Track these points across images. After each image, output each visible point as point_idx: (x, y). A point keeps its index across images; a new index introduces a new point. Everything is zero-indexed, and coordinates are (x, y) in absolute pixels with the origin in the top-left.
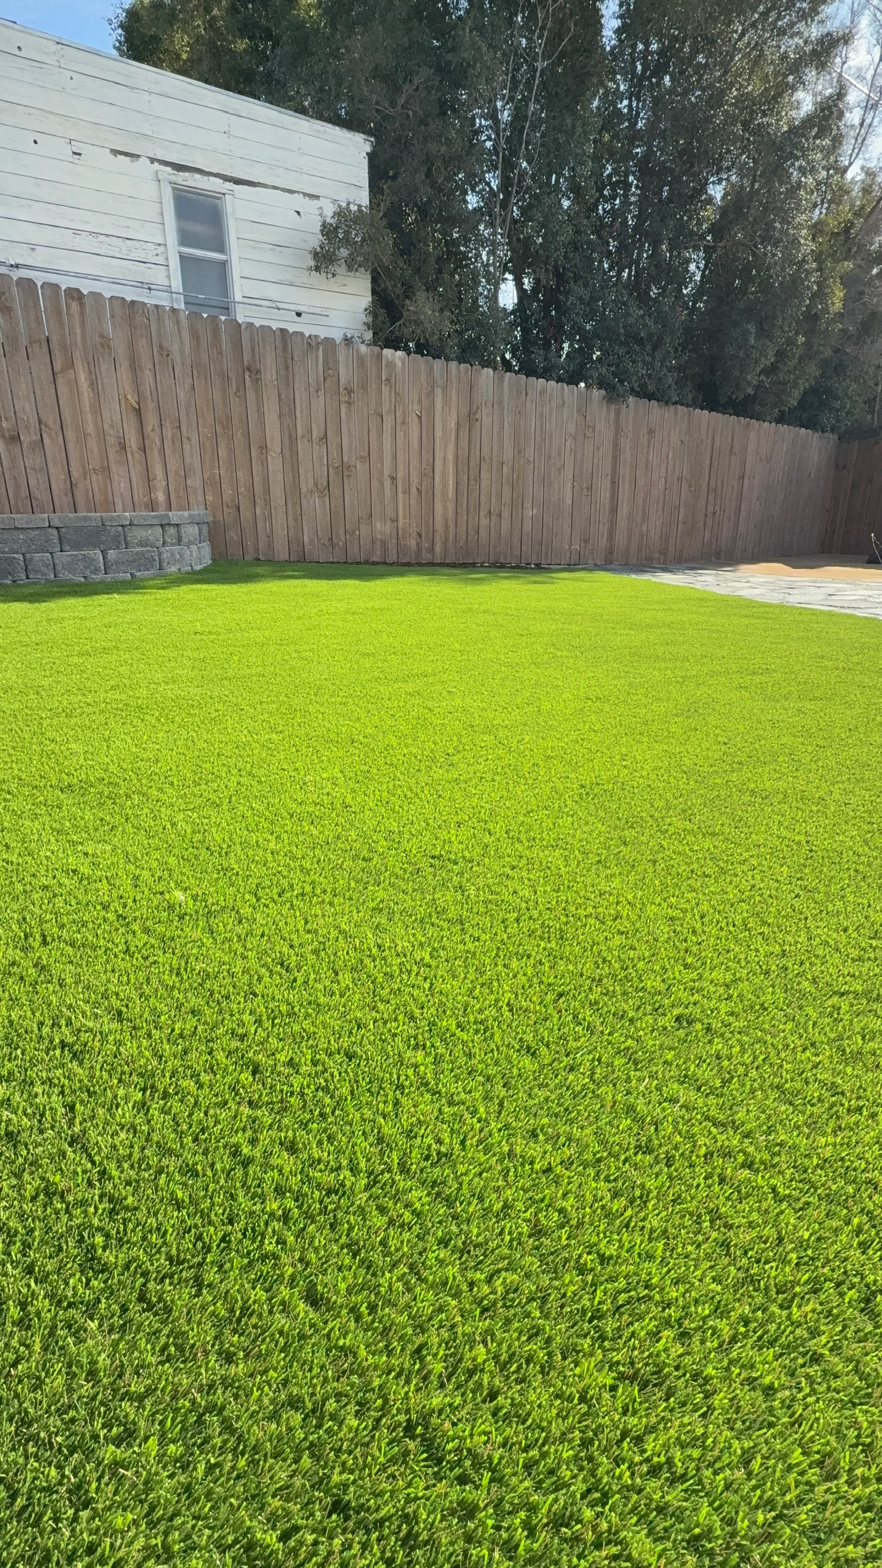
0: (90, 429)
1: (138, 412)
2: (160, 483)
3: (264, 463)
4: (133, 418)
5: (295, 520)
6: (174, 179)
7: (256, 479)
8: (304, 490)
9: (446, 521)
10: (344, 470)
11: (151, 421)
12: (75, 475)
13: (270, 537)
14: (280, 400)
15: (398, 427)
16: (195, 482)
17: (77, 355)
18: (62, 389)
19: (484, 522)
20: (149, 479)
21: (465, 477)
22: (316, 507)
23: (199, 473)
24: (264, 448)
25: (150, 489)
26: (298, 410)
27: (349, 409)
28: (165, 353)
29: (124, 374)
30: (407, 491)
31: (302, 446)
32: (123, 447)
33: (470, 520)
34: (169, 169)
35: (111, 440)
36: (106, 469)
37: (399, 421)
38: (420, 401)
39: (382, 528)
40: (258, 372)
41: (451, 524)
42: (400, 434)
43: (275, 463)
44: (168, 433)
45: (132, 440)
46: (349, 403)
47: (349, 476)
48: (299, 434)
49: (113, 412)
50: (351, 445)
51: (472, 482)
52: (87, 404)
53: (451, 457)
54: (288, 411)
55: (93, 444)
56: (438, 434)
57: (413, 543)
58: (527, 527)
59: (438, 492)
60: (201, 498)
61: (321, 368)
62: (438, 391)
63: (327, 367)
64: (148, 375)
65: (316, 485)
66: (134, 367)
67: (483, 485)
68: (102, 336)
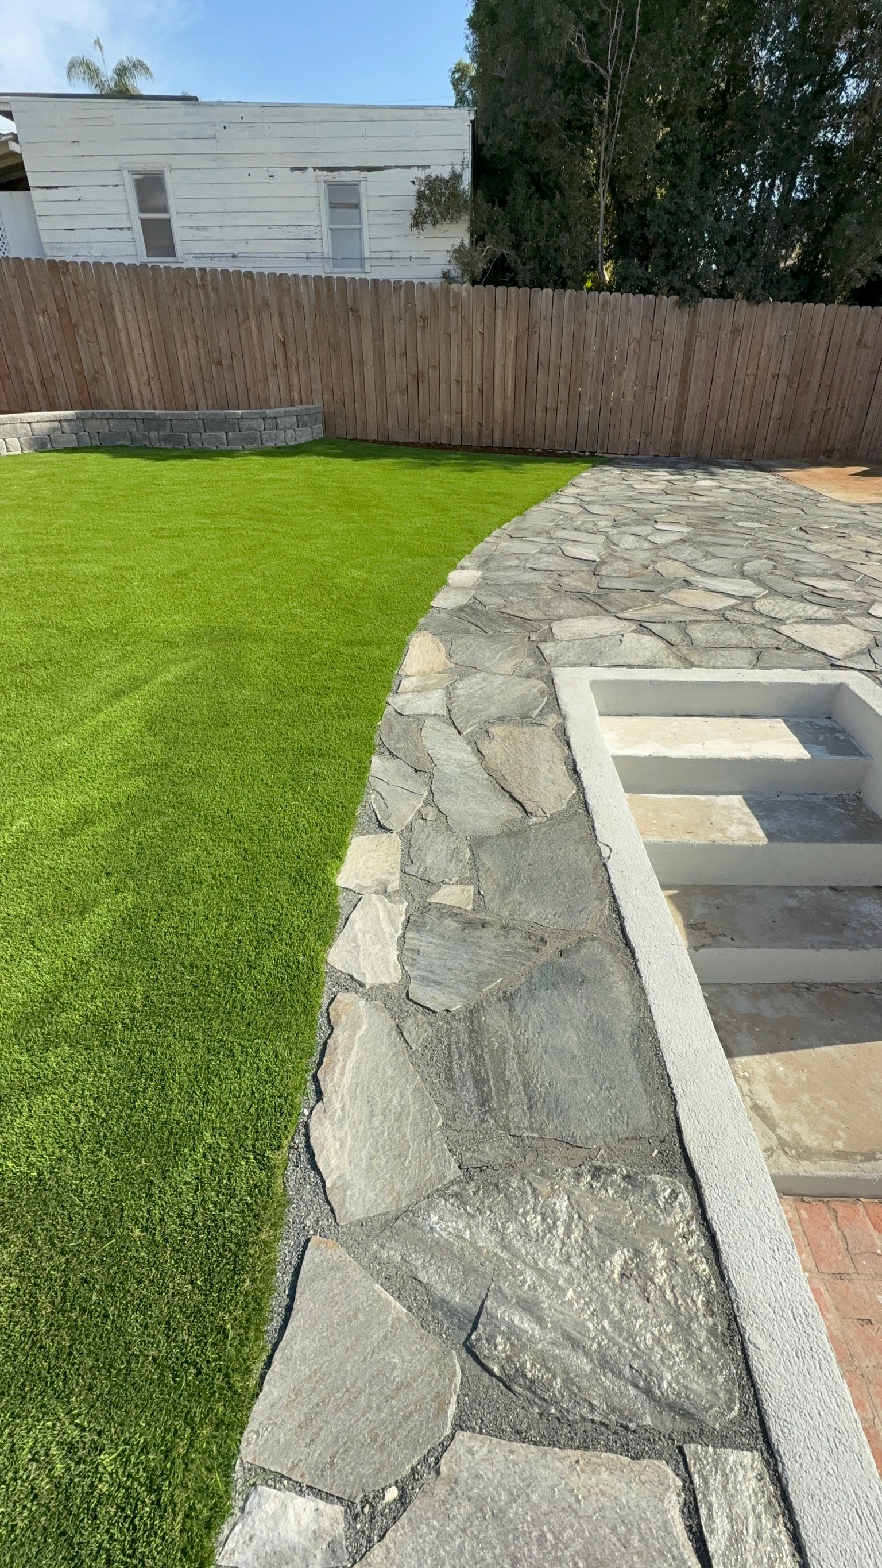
0: (258, 356)
1: (284, 344)
2: (296, 388)
3: (362, 373)
4: (281, 348)
5: (382, 411)
6: (327, 178)
7: (356, 384)
8: (389, 391)
9: (505, 415)
10: (418, 377)
11: (291, 347)
12: (249, 383)
13: (365, 423)
14: (373, 328)
15: (464, 343)
16: (316, 386)
17: (251, 311)
18: (243, 333)
19: (540, 415)
20: (290, 385)
21: (524, 380)
22: (398, 401)
23: (319, 381)
24: (362, 363)
25: (290, 391)
26: (386, 334)
27: (424, 332)
28: (300, 306)
29: (276, 321)
30: (470, 391)
31: (388, 361)
32: (275, 366)
33: (527, 414)
34: (325, 173)
35: (269, 362)
36: (266, 379)
37: (464, 338)
38: (483, 321)
39: (448, 418)
40: (357, 311)
41: (510, 417)
42: (465, 348)
43: (369, 373)
44: (301, 354)
45: (280, 362)
46: (423, 327)
47: (423, 381)
48: (387, 351)
49: (269, 344)
50: (424, 357)
51: (529, 383)
52: (255, 339)
53: (510, 364)
54: (378, 337)
55: (259, 365)
56: (499, 345)
57: (474, 430)
58: (584, 420)
59: (498, 391)
60: (320, 397)
61: (402, 303)
62: (500, 312)
63: (407, 302)
64: (289, 321)
65: (398, 387)
66: (281, 315)
67: (540, 385)
68: (263, 298)
